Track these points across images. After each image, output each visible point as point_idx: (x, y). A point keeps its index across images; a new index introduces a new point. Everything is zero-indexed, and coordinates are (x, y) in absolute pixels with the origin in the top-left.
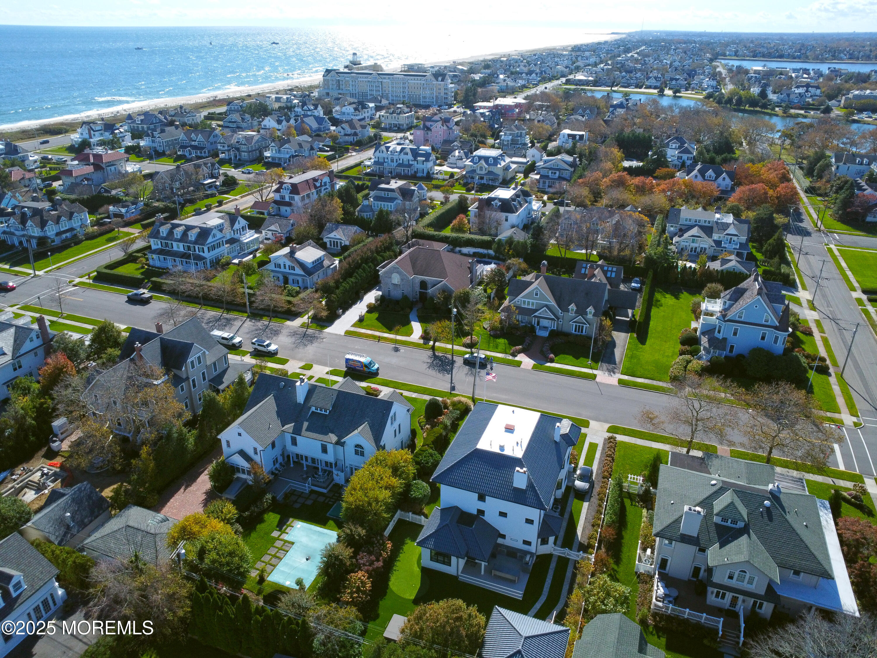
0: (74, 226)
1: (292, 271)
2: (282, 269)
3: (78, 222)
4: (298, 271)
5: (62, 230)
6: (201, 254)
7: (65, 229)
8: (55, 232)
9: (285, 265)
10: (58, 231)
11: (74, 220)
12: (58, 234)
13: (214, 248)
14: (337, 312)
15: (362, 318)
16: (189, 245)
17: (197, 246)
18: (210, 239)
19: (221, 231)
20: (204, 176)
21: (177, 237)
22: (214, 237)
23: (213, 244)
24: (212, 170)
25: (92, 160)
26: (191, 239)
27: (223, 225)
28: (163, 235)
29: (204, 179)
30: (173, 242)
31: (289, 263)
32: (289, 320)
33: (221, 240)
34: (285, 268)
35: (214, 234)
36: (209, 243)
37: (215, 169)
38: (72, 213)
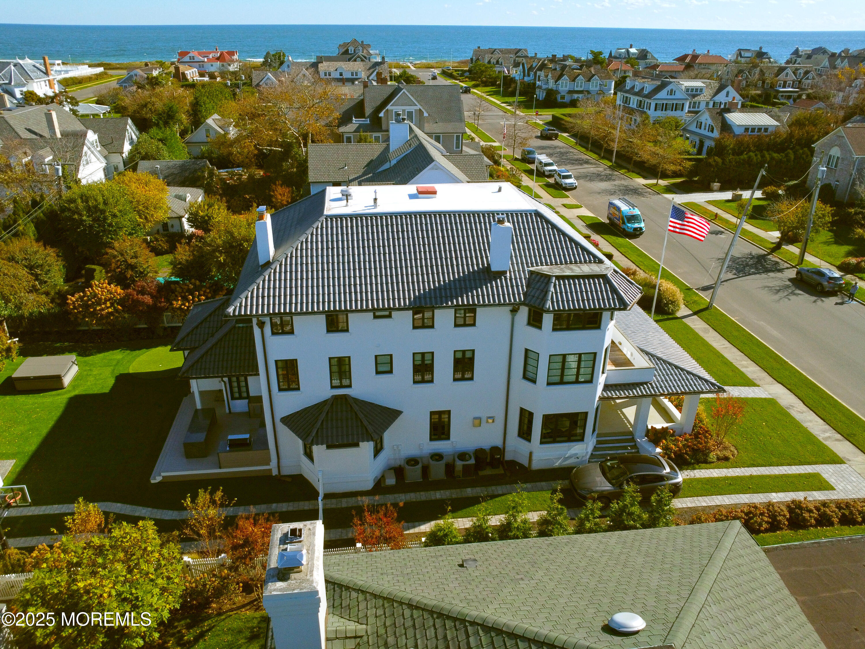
0: (591, 89)
1: (710, 134)
2: (702, 131)
3: (596, 86)
5: (576, 89)
6: (647, 111)
7: (579, 89)
8: (567, 89)
9: (706, 124)
10: (572, 89)
11: (593, 83)
12: (570, 92)
13: (665, 107)
14: (711, 184)
15: (736, 199)
16: (641, 99)
17: (647, 100)
18: (663, 94)
19: (694, 96)
20: (785, 82)
21: (636, 90)
22: (671, 94)
23: (665, 102)
24: (801, 79)
25: (688, 60)
26: (646, 92)
27: (701, 90)
28: (627, 88)
29: (784, 87)
30: (631, 96)
31: (710, 122)
32: (645, 178)
33: (681, 102)
34: (705, 129)
35: (672, 90)
36: (658, 99)
37: (807, 79)
38: (593, 75)
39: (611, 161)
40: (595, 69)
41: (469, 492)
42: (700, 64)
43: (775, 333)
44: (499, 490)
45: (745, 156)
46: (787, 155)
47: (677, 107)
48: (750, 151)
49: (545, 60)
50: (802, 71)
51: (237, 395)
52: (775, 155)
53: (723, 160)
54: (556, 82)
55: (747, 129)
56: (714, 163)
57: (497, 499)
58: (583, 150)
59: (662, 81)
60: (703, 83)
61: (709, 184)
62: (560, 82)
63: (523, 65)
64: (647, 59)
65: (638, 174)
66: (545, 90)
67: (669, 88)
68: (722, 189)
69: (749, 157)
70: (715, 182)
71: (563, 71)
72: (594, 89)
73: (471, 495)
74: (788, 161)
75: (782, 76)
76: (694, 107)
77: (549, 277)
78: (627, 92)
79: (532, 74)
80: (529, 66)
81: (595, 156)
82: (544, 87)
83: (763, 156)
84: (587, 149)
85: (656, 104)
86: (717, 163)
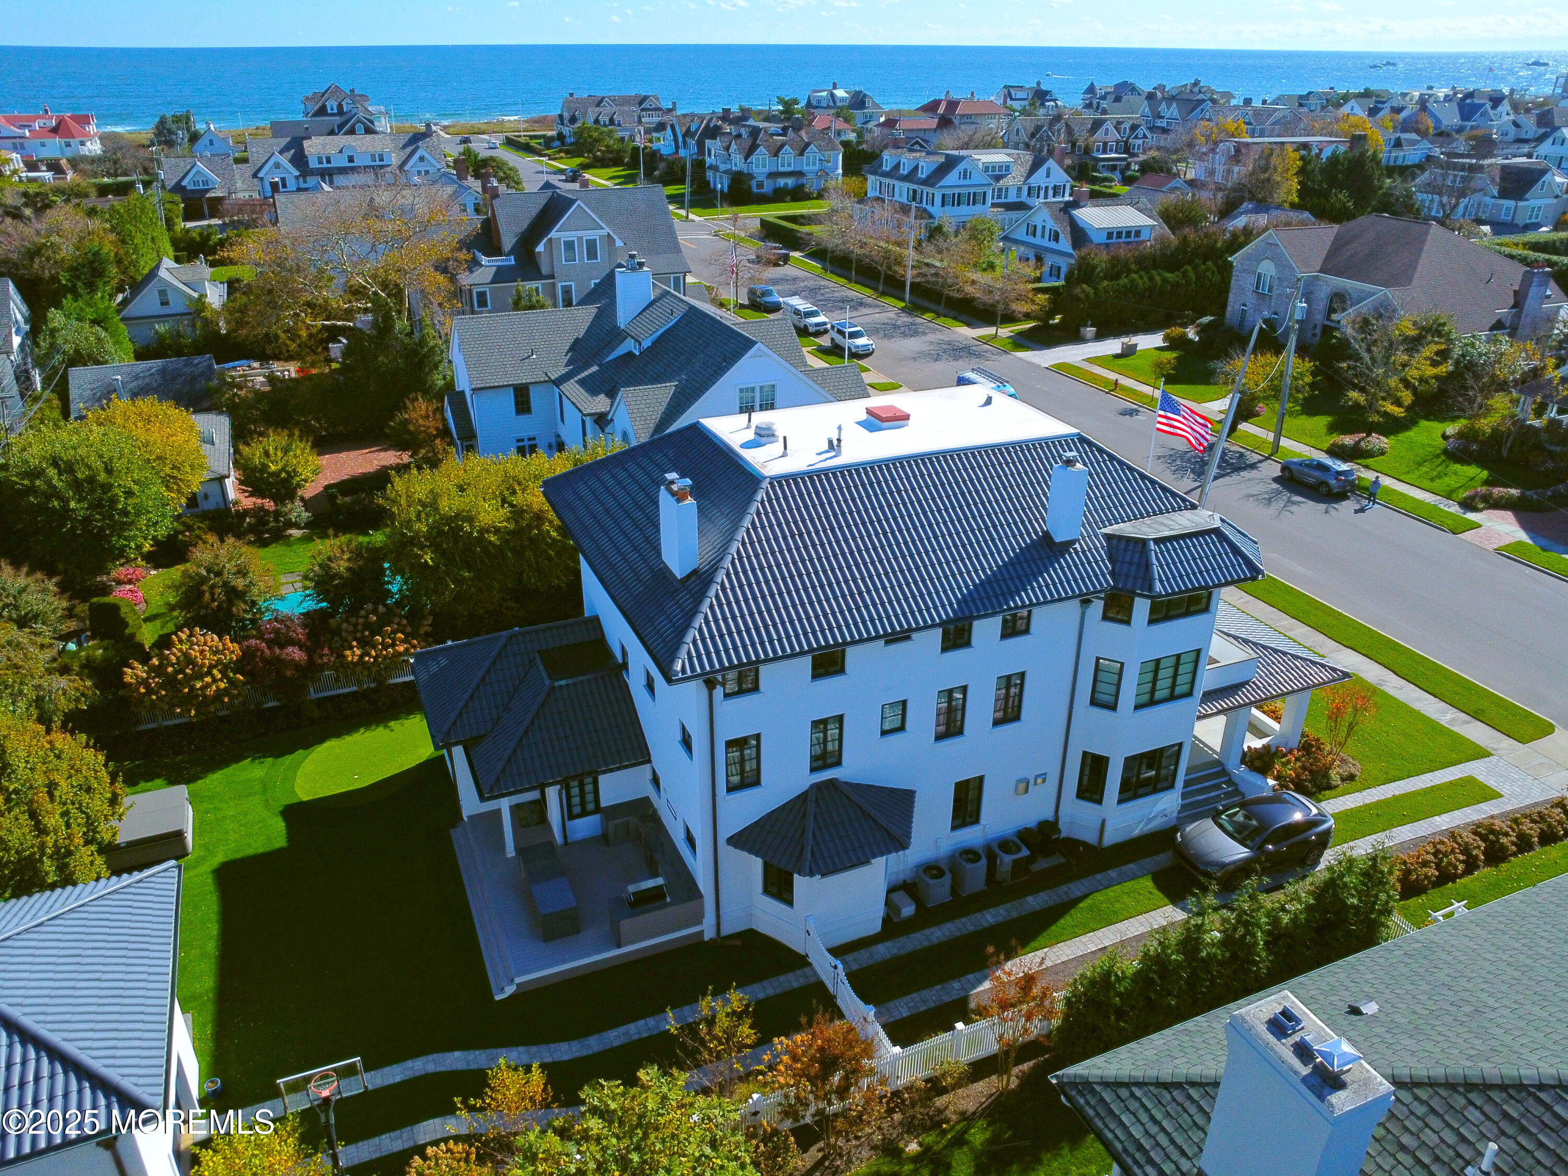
0: (805, 168)
1: (1053, 245)
2: (1038, 241)
3: (814, 164)
4: (1065, 244)
5: (781, 169)
6: (929, 208)
7: (786, 169)
8: (767, 170)
9: (1044, 227)
10: (774, 169)
11: (808, 158)
12: (773, 175)
13: (957, 200)
14: (1082, 330)
15: (1129, 352)
16: (916, 187)
17: (926, 189)
18: (952, 178)
19: (998, 178)
20: (1105, 144)
21: (904, 171)
22: (965, 178)
23: (957, 191)
24: (1128, 138)
25: (941, 110)
26: (922, 175)
27: (1008, 168)
28: (886, 168)
29: (1104, 152)
30: (896, 182)
31: (1051, 224)
32: (969, 325)
33: (980, 190)
34: (1043, 236)
35: (965, 171)
36: (946, 187)
37: (1136, 137)
38: (807, 145)
39: (903, 300)
40: (807, 133)
41: (1034, 902)
42: (963, 116)
43: (1301, 569)
44: (1074, 889)
45: (1124, 281)
46: (1185, 274)
47: (975, 199)
48: (1129, 271)
49: (711, 119)
50: (1127, 125)
51: (577, 810)
52: (1168, 275)
53: (1096, 289)
54: (746, 158)
55: (1110, 235)
56: (1082, 296)
57: (1081, 905)
58: (843, 281)
59: (947, 156)
60: (1008, 155)
61: (1078, 331)
62: (753, 158)
63: (672, 127)
64: (865, 108)
65: (955, 318)
66: (725, 172)
67: (961, 167)
68: (1100, 336)
69: (1132, 281)
70: (1086, 325)
71: (756, 139)
72: (812, 168)
73: (1038, 908)
74: (1188, 283)
75: (1100, 134)
76: (999, 197)
77: (1144, 542)
78: (886, 175)
79: (692, 142)
80: (684, 129)
81: (869, 292)
82: (722, 167)
83: (1151, 279)
84: (849, 280)
85: (943, 195)
86: (1087, 296)
